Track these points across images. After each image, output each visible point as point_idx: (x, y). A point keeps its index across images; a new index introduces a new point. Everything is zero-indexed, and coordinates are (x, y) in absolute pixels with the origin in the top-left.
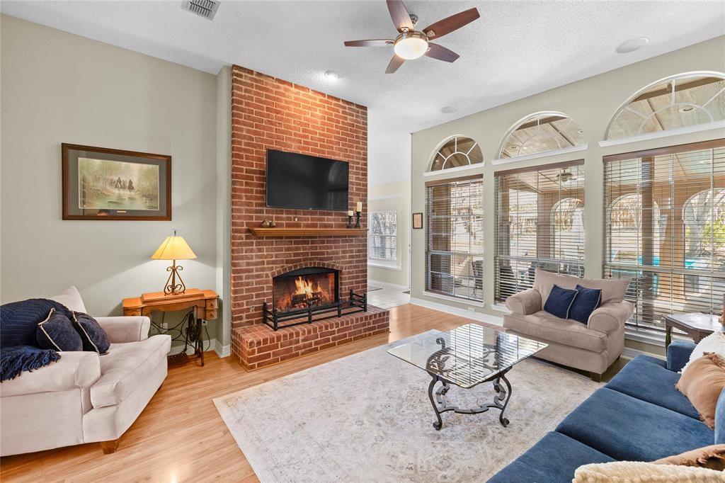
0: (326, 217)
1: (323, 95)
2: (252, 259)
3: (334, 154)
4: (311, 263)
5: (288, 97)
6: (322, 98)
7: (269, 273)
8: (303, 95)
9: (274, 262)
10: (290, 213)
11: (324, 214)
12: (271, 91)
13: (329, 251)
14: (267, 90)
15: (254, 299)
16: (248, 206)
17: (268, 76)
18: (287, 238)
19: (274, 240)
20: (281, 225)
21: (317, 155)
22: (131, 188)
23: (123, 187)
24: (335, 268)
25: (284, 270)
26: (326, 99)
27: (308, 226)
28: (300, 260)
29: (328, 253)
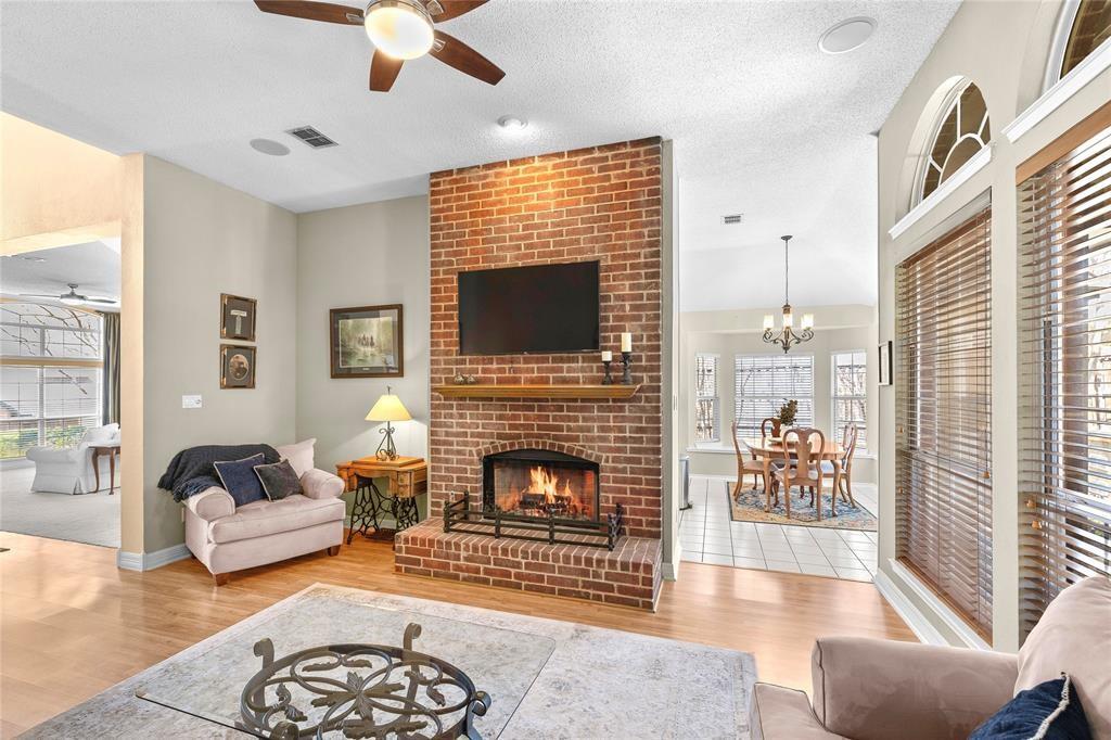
0: (565, 365)
1: (560, 155)
2: (452, 427)
3: (580, 251)
4: (537, 443)
5: (501, 184)
6: (558, 161)
7: (474, 449)
8: (525, 171)
9: (480, 435)
10: (503, 361)
11: (562, 360)
12: (477, 187)
13: (572, 424)
14: (470, 188)
15: (455, 483)
16: (447, 355)
17: (472, 168)
18: (499, 399)
19: (480, 403)
20: (490, 381)
21: (549, 261)
22: (372, 344)
23: (367, 345)
24: (583, 457)
25: (495, 448)
26: (566, 159)
27: (532, 381)
28: (519, 436)
29: (569, 429)
